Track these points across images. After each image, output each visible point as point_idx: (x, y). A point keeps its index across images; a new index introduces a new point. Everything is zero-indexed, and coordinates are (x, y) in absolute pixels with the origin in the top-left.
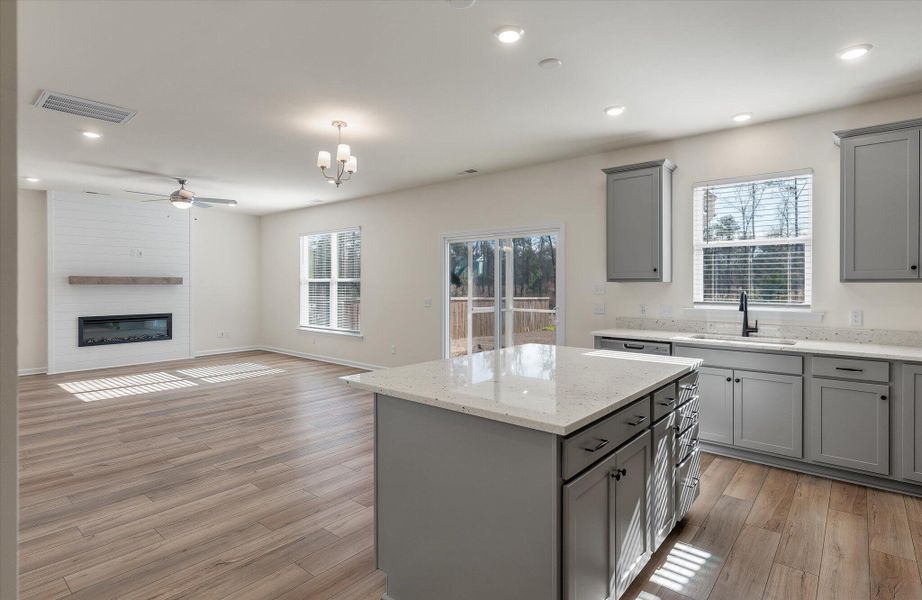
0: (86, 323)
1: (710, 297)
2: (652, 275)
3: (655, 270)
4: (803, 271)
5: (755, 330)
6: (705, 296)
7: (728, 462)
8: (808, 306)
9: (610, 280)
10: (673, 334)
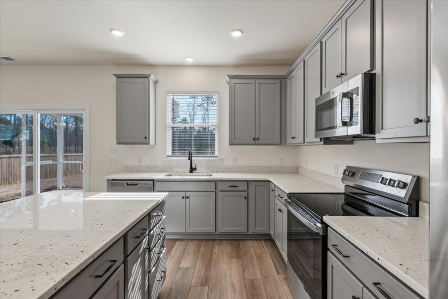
1: (175, 152)
2: (144, 141)
3: (146, 138)
4: (214, 140)
5: (195, 169)
6: (173, 153)
7: (183, 243)
8: (217, 157)
9: (118, 143)
10: (155, 174)
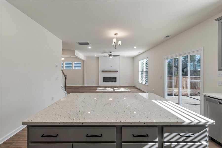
0: (104, 78)
